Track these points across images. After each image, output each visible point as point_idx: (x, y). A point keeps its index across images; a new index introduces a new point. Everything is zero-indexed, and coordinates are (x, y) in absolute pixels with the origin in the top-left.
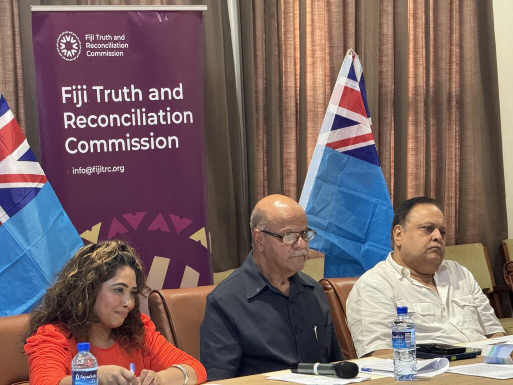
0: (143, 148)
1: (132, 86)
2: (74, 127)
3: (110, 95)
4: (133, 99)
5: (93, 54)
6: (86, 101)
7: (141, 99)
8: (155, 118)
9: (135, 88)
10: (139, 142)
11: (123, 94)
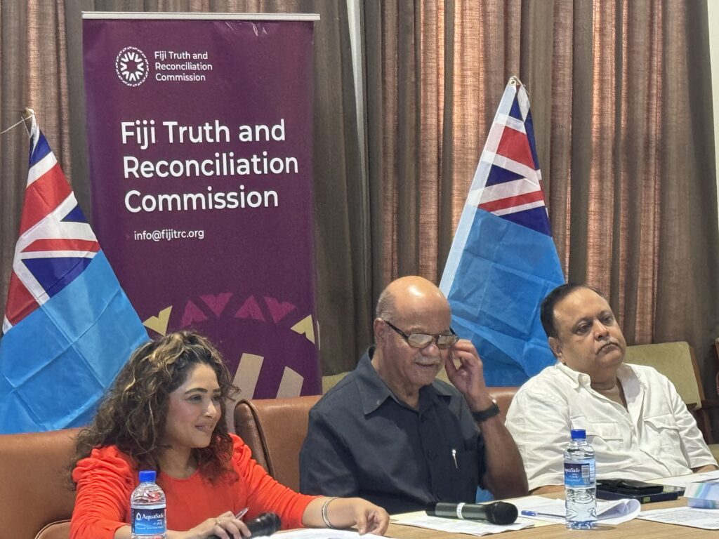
0: (229, 206)
1: (217, 122)
2: (137, 176)
3: (186, 134)
4: (218, 140)
5: (165, 78)
6: (153, 141)
7: (228, 139)
8: (247, 166)
9: (220, 125)
10: (225, 198)
11: (204, 132)
